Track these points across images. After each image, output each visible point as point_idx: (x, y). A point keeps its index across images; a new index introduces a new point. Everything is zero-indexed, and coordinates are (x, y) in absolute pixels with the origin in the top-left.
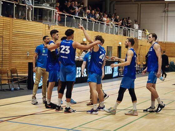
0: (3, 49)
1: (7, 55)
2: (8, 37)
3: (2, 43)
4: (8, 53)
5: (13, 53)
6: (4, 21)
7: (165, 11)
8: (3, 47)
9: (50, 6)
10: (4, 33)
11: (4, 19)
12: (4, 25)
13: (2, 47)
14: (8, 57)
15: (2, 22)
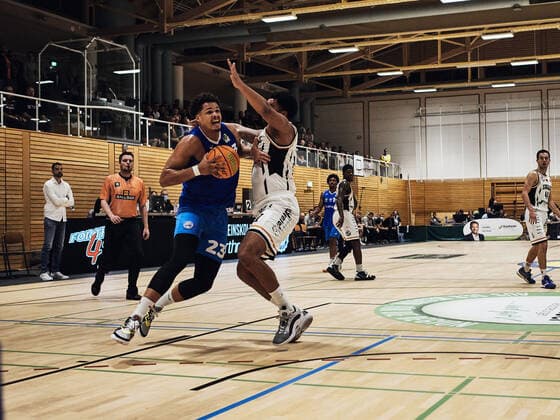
0: (8, 197)
1: (18, 210)
2: (20, 171)
3: (4, 183)
4: (21, 205)
5: (33, 205)
6: (8, 136)
7: (418, 116)
8: (8, 192)
9: (126, 104)
10: (7, 162)
11: (8, 131)
12: (8, 145)
13: (4, 192)
14: (20, 214)
15: (3, 140)
